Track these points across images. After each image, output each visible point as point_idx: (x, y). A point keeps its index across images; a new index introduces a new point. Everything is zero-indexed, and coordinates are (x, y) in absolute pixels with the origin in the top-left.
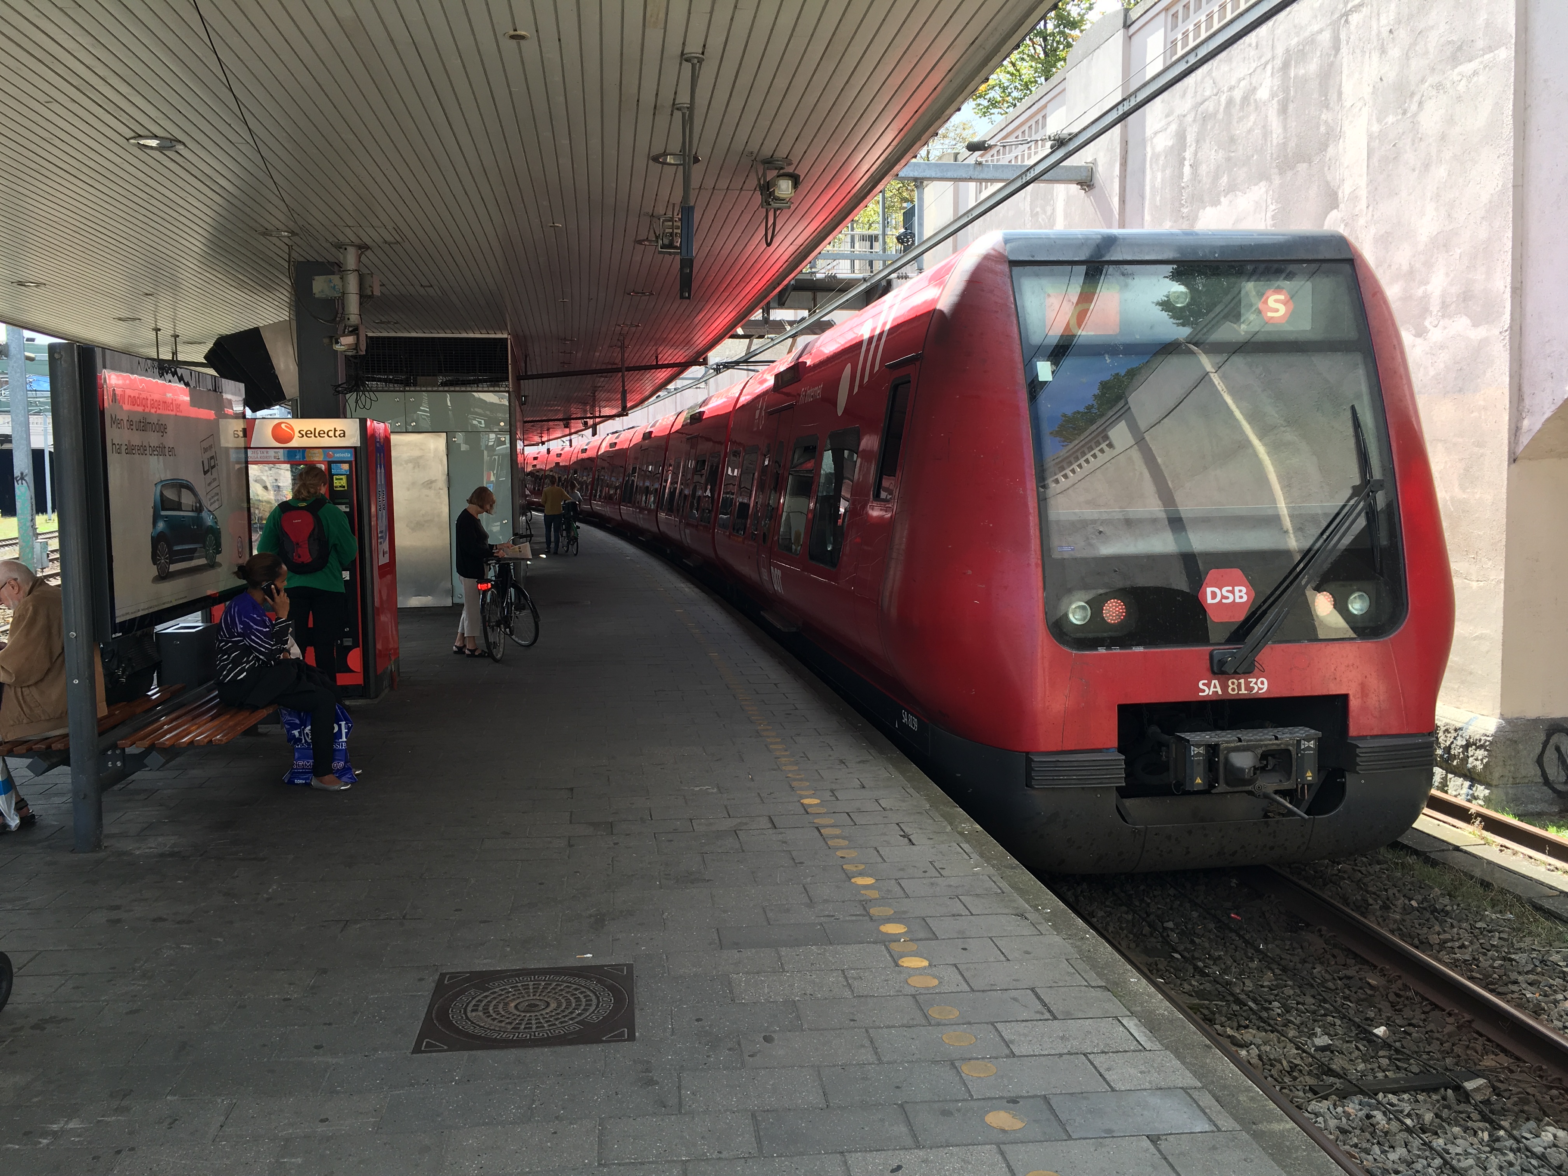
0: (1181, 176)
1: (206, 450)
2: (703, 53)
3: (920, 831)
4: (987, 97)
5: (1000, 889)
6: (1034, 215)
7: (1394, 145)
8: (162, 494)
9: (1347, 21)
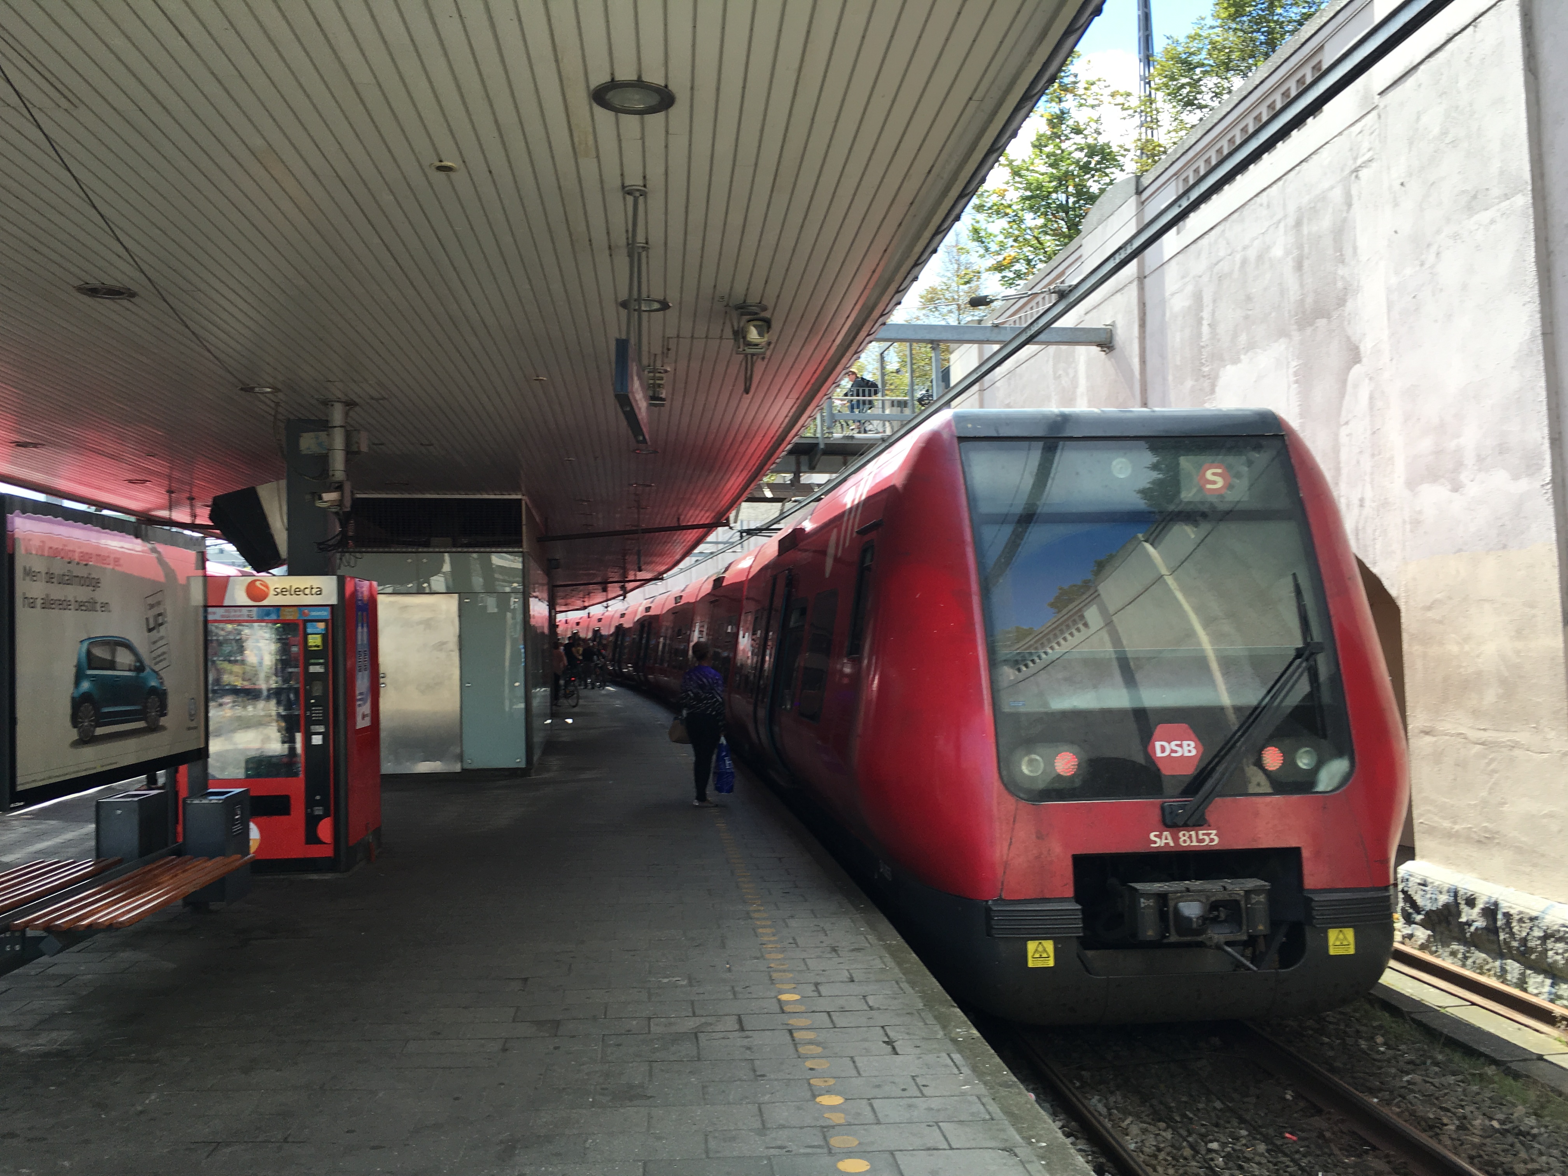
0: (1199, 335)
1: (152, 606)
2: (645, 186)
3: (907, 1037)
4: (1013, 269)
5: (989, 1113)
6: (1057, 378)
7: (1414, 297)
8: (89, 653)
9: (1357, 177)
